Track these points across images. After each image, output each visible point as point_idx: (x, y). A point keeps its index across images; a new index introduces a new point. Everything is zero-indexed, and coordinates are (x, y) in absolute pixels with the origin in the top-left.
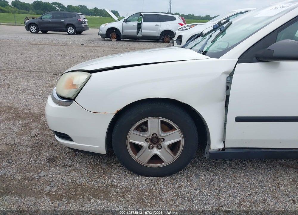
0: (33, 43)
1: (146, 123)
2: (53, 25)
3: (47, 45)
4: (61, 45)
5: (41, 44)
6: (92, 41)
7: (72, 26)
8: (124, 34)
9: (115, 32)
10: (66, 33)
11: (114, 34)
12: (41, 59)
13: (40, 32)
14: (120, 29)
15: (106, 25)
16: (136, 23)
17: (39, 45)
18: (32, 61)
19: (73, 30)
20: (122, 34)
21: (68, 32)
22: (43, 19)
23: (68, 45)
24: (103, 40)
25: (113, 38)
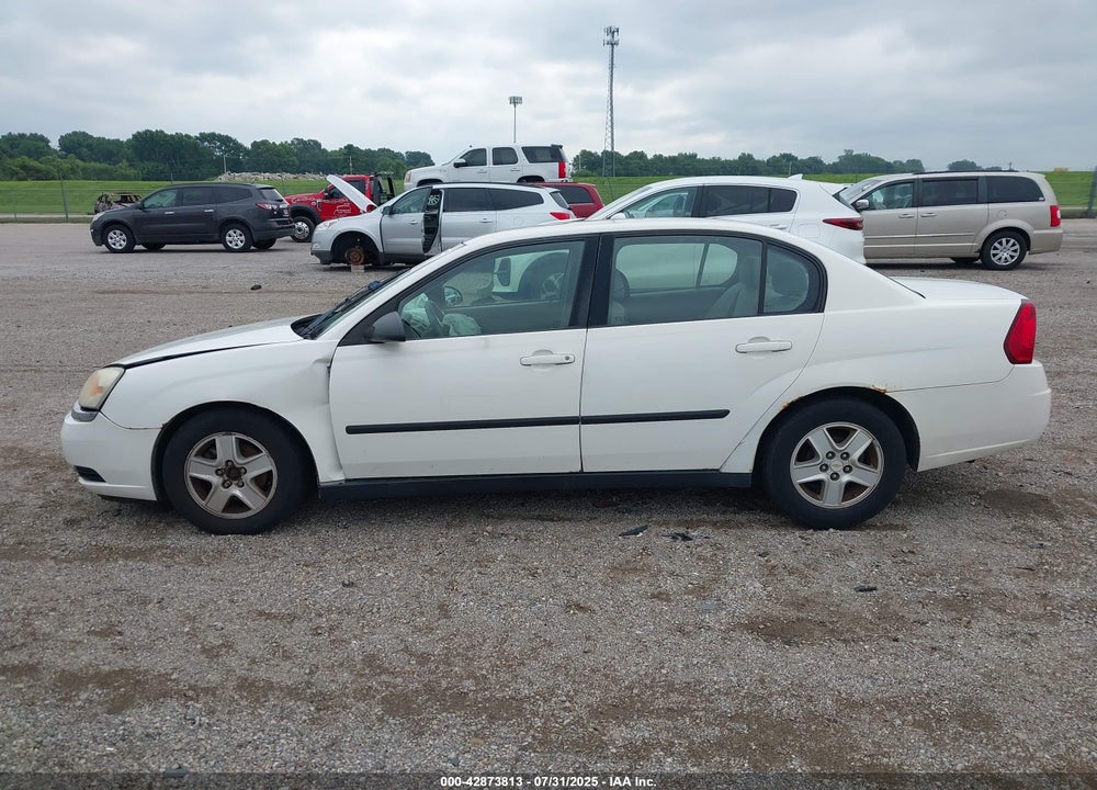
0: (106, 287)
1: (213, 444)
2: (180, 225)
3: (149, 292)
4: (187, 292)
5: (128, 292)
6: (290, 273)
7: (238, 226)
8: (389, 249)
9: (361, 244)
10: (221, 246)
11: (356, 253)
12: (113, 337)
13: (137, 247)
14: (374, 235)
15: (331, 224)
16: (418, 218)
17: (121, 296)
18: (87, 343)
19: (243, 238)
20: (381, 250)
21: (225, 245)
22: (150, 207)
23: (210, 290)
24: (325, 270)
25: (356, 263)
